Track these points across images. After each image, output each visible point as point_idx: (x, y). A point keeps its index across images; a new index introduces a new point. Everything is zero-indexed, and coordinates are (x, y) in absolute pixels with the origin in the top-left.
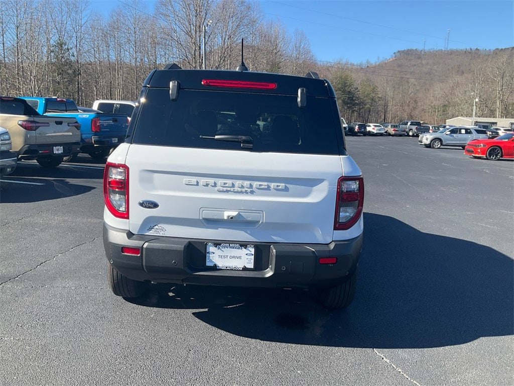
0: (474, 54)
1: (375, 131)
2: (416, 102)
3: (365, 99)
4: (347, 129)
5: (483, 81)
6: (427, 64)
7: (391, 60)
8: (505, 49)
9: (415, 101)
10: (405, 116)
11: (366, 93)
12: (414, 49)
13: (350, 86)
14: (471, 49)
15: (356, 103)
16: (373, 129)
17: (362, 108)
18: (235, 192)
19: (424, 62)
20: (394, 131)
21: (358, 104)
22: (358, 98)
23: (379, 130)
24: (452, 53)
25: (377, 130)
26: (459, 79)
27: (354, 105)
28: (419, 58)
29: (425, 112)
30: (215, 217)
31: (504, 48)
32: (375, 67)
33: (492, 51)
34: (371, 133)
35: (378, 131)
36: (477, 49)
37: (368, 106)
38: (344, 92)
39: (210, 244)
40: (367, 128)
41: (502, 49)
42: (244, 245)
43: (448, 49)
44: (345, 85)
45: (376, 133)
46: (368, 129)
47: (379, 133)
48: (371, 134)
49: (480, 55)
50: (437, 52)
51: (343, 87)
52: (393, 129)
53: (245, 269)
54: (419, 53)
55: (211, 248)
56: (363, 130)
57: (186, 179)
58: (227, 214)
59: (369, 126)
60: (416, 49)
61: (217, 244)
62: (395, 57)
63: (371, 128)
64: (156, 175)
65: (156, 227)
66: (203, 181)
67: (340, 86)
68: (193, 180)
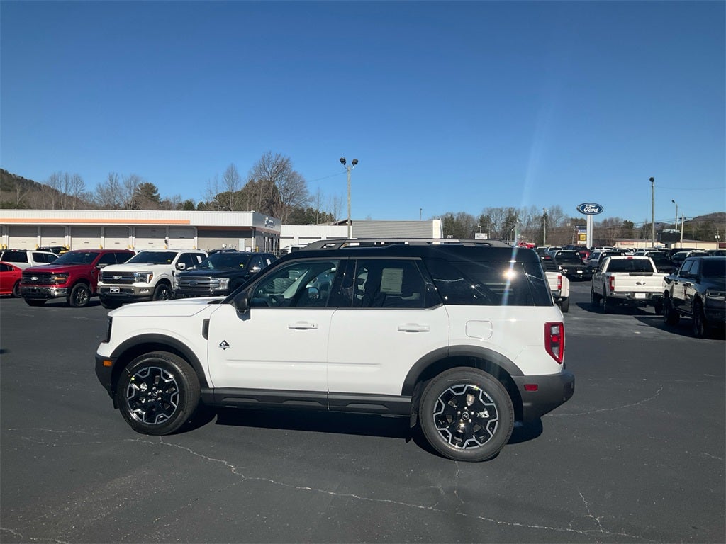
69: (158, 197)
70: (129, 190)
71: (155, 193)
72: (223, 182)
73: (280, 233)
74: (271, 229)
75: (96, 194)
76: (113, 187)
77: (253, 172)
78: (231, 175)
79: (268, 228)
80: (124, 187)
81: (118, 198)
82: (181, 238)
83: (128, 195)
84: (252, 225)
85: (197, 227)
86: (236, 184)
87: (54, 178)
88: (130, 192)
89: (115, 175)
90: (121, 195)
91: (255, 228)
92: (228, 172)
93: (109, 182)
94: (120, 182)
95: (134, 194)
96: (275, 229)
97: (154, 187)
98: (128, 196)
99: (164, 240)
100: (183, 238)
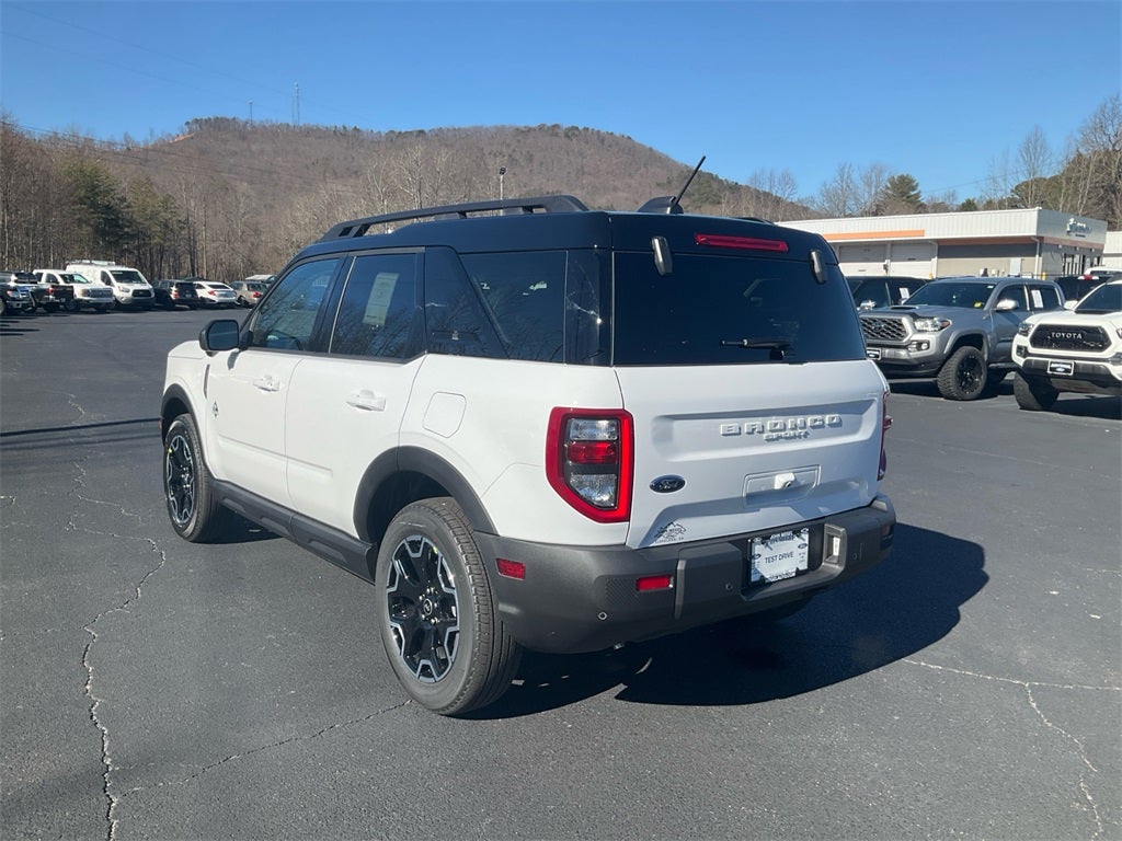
0: (352, 137)
1: (216, 299)
2: (257, 232)
3: (147, 223)
4: (153, 295)
5: (385, 194)
6: (262, 152)
7: (182, 138)
8: (406, 132)
9: (255, 231)
10: (239, 263)
11: (148, 212)
12: (230, 117)
13: (107, 192)
14: (345, 128)
15: (127, 233)
16: (211, 293)
17: (145, 245)
18: (786, 438)
19: (254, 147)
20: (255, 296)
21: (132, 237)
22: (131, 222)
23: (225, 296)
24: (308, 132)
25: (221, 295)
26: (337, 186)
27: (121, 237)
28: (244, 138)
29: (280, 255)
30: (763, 489)
31: (403, 131)
32: (146, 150)
33: (383, 135)
34: (208, 302)
35: (222, 298)
36: (355, 128)
37: (157, 240)
38: (93, 205)
39: (757, 540)
40: (198, 291)
41: (400, 133)
42: (796, 530)
43: (301, 124)
44: (93, 189)
45: (219, 303)
46: (201, 293)
47: (224, 303)
48: (205, 305)
49: (362, 141)
50: (278, 127)
51: (89, 194)
52: (253, 293)
53: (799, 573)
54: (241, 128)
55: (757, 547)
56: (188, 296)
57: (723, 425)
58: (779, 481)
59: (201, 287)
60: (234, 119)
61: (766, 536)
62: (190, 132)
63: (206, 291)
64: (677, 424)
65: (671, 527)
66: (747, 424)
67: (83, 193)
68: (733, 424)
69: (917, 196)
70: (867, 189)
71: (914, 189)
72: (1017, 161)
73: (1103, 246)
74: (1081, 239)
75: (819, 199)
76: (845, 186)
77: (1079, 137)
78: (1034, 147)
79: (1073, 237)
80: (861, 185)
81: (850, 203)
82: (910, 260)
83: (866, 195)
84: (1034, 234)
85: (938, 241)
86: (1043, 161)
87: (755, 179)
88: (869, 193)
89: (848, 166)
90: (856, 198)
91: (1041, 238)
92: (1029, 141)
93: (838, 178)
94: (856, 176)
95: (876, 193)
96: (1090, 239)
97: (911, 181)
98: (867, 198)
99: (882, 264)
100: (913, 260)
